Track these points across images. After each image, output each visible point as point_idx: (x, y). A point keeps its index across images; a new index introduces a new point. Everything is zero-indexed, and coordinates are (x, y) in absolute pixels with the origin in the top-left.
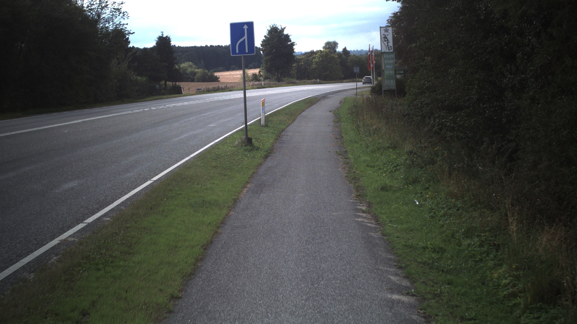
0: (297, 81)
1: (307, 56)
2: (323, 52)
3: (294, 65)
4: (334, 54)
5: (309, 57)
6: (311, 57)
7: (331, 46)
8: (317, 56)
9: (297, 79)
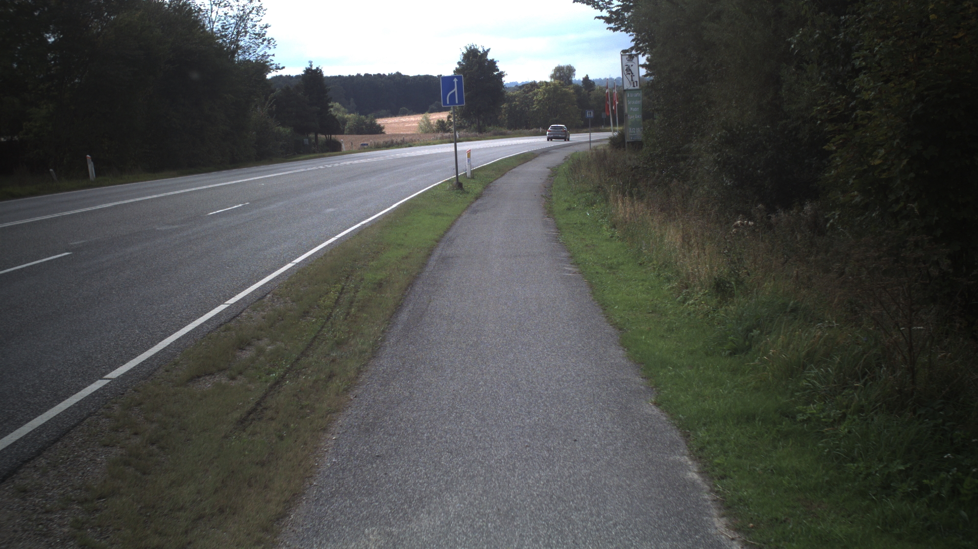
0: (509, 132)
1: (525, 91)
2: (550, 85)
3: (505, 105)
4: (567, 88)
5: (527, 93)
6: (531, 93)
7: (564, 73)
8: (541, 90)
9: (509, 128)
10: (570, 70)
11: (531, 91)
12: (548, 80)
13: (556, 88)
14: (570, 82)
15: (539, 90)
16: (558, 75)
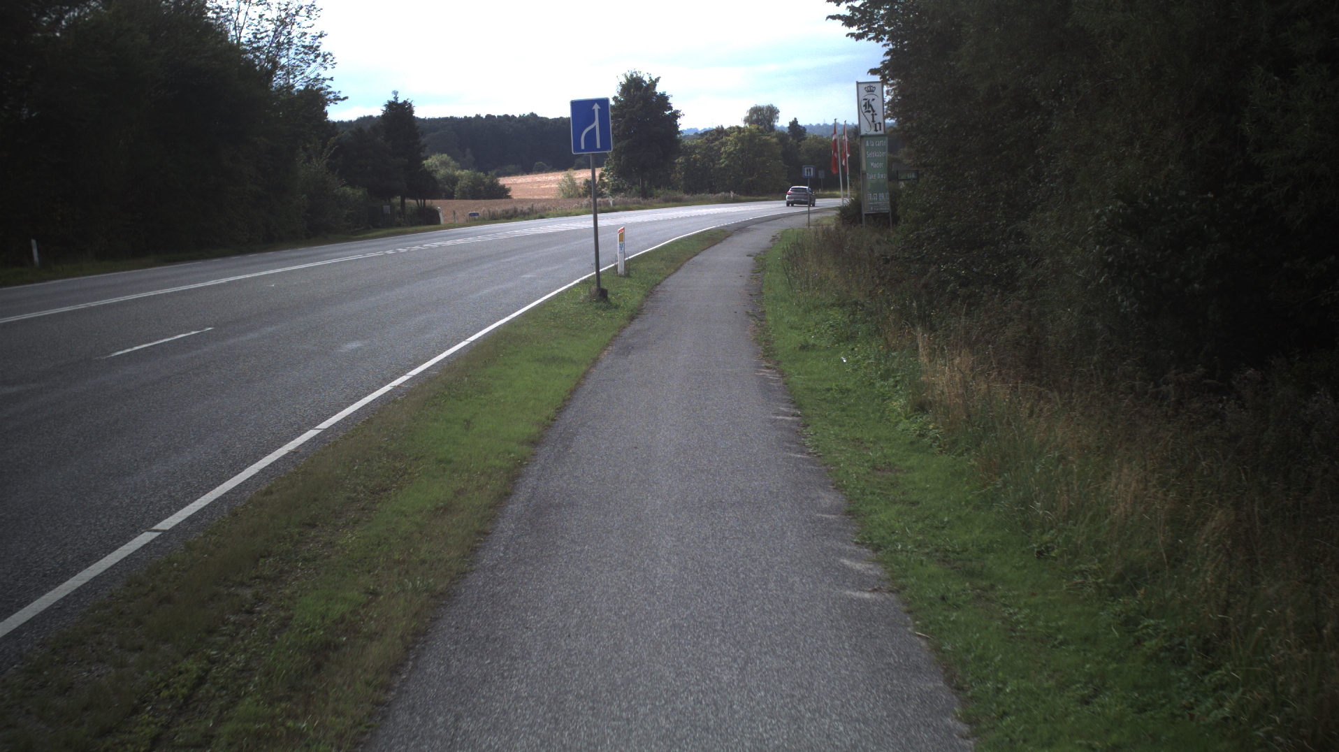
0: (686, 197)
1: (708, 141)
2: (744, 132)
3: (680, 160)
4: (768, 136)
5: (712, 143)
6: (717, 143)
7: (764, 115)
8: (731, 138)
9: (686, 192)
10: (772, 112)
11: (716, 139)
12: (742, 125)
13: (752, 136)
14: (772, 128)
15: (728, 138)
16: (755, 117)
